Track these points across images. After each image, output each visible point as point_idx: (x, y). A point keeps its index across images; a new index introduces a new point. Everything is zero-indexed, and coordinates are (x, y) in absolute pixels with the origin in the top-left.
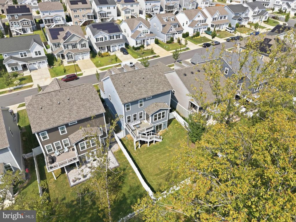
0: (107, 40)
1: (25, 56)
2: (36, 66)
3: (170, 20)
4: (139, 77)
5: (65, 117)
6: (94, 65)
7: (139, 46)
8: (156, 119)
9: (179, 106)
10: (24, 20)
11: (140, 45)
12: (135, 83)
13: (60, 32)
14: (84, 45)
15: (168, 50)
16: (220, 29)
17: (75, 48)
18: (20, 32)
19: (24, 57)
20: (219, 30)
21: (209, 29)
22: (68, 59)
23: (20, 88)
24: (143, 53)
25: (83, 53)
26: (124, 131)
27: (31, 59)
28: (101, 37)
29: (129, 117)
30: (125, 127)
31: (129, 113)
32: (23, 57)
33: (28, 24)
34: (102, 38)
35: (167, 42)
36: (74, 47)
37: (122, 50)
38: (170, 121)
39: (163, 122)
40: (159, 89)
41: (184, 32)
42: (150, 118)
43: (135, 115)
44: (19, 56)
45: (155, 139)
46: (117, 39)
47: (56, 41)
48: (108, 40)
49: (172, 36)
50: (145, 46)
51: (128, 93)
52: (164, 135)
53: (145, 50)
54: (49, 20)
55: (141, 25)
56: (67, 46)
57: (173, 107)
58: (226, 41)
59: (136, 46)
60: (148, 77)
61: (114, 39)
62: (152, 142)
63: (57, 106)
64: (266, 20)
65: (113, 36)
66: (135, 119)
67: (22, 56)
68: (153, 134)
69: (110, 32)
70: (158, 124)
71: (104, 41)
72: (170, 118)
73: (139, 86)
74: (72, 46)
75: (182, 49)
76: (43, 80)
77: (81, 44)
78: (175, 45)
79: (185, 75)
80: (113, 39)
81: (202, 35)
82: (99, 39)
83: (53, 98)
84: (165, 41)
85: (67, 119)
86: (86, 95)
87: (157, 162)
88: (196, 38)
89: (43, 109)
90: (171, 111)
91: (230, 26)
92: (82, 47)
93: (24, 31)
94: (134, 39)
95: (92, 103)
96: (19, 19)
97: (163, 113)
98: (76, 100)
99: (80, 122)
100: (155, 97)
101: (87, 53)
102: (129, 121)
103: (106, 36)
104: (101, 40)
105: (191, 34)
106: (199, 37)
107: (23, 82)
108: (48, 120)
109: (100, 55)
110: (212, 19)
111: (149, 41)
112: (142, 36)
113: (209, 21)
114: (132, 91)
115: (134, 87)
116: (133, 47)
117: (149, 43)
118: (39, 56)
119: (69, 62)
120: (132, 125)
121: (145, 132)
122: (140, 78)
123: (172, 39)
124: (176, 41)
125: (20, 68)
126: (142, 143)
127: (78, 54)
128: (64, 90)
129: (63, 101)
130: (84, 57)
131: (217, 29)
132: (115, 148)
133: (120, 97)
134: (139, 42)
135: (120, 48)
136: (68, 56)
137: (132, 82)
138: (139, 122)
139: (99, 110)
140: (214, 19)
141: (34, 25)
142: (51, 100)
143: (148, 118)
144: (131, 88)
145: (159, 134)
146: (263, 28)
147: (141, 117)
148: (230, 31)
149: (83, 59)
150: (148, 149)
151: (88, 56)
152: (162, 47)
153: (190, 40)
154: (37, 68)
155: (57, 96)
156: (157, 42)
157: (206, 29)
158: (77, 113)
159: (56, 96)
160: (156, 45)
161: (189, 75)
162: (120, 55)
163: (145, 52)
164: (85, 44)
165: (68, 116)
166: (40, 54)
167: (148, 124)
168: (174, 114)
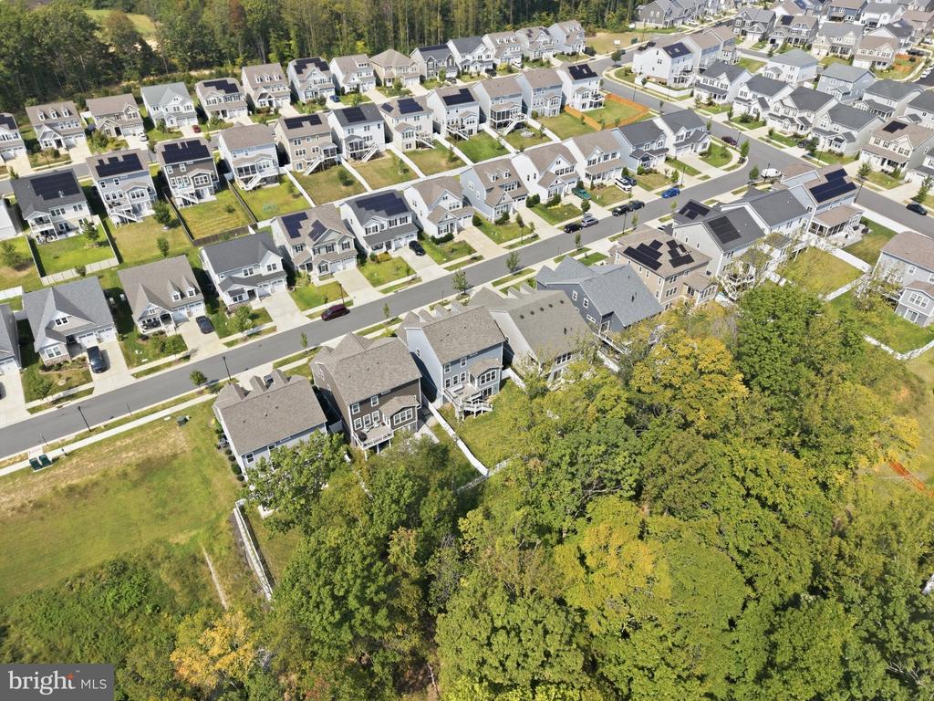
0: (384, 229)
1: (252, 273)
2: (268, 289)
3: (502, 177)
4: (460, 325)
5: (377, 386)
6: (367, 282)
7: (443, 235)
8: (483, 382)
9: (516, 360)
10: (200, 174)
11: (446, 233)
12: (454, 335)
13: (301, 222)
14: (348, 245)
15: (499, 241)
16: (604, 182)
17: (332, 252)
18: (191, 200)
19: (250, 276)
20: (602, 184)
21: (580, 185)
22: (320, 272)
23: (258, 334)
24: (453, 251)
25: (345, 258)
26: (442, 398)
27: (260, 278)
28: (374, 225)
29: (448, 381)
30: (443, 393)
31: (448, 376)
32: (248, 276)
33: (206, 181)
34: (377, 226)
35: (498, 223)
36: (330, 251)
37: (413, 245)
38: (503, 383)
39: (494, 384)
40: (486, 341)
41: (531, 195)
42: (476, 380)
43: (455, 378)
44: (242, 275)
45: (483, 409)
46: (402, 225)
47: (297, 241)
48: (386, 228)
49: (505, 210)
50: (455, 233)
51: (447, 350)
52: (494, 402)
53: (456, 244)
54: (246, 169)
55: (447, 195)
56: (318, 248)
57: (507, 362)
58: (610, 214)
59: (437, 237)
61: (396, 224)
62: (480, 412)
63: (366, 373)
64: (706, 149)
65: (396, 220)
66: (456, 382)
67: (245, 275)
68: (480, 402)
69: (389, 214)
70: (487, 387)
71: (379, 231)
72: (503, 378)
73: (461, 338)
74: (327, 249)
75: (524, 238)
76: (288, 315)
77: (342, 244)
78: (511, 228)
79: (522, 317)
80: (395, 227)
81: (565, 201)
82: (372, 229)
83: (359, 363)
84: (493, 219)
85: (379, 388)
86: (397, 355)
88: (553, 207)
90: (504, 369)
91: (625, 173)
92: (343, 249)
93: (199, 195)
94: (435, 223)
96: (188, 171)
97: (493, 373)
99: (394, 390)
100: (480, 352)
101: (352, 258)
102: (448, 385)
103: (383, 222)
105: (544, 200)
106: (559, 206)
107: (257, 321)
108: (360, 390)
109: (373, 260)
110: (587, 163)
111: (461, 222)
112: (450, 217)
113: (581, 168)
114: (452, 347)
115: (454, 340)
116: (433, 238)
117: (462, 225)
118: (273, 271)
119: (322, 278)
120: (452, 390)
121: (470, 400)
123: (506, 216)
124: (513, 219)
125: (246, 297)
126: (467, 413)
127: (337, 262)
128: (370, 352)
131: (596, 182)
132: (431, 421)
133: (438, 356)
134: (443, 227)
135: (409, 241)
136: (319, 266)
137: (450, 335)
138: (462, 387)
139: (413, 374)
140: (590, 163)
141: (216, 179)
142: (358, 366)
143: (472, 379)
144: (451, 343)
145: (488, 401)
146: (693, 172)
147: (463, 379)
148: (623, 186)
149: (344, 269)
150: (475, 421)
151: (353, 263)
152: (487, 233)
153: (542, 214)
154: (270, 292)
155: (364, 360)
156: (477, 222)
157: (575, 185)
158: (390, 380)
159: (362, 360)
160: (475, 228)
161: (527, 316)
162: (409, 256)
163: (455, 247)
164: (348, 242)
165: (380, 384)
166: (275, 268)
167: (474, 388)
168: (509, 372)
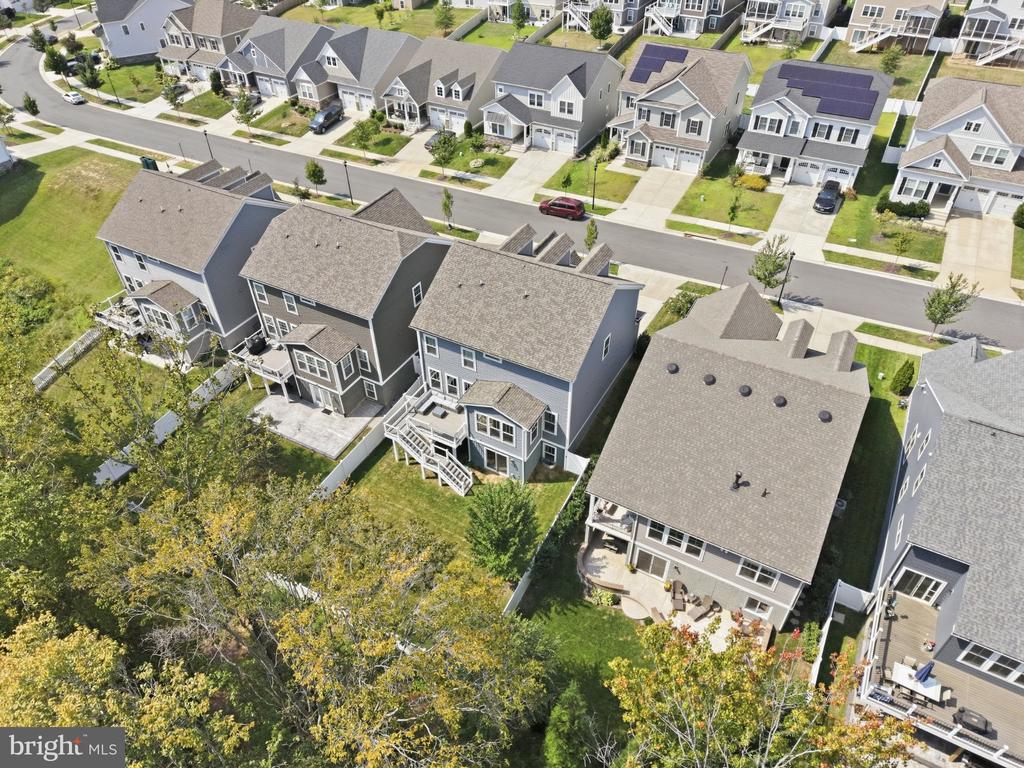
0: (797, 135)
1: (540, 104)
2: (549, 140)
4: (521, 285)
6: (676, 202)
7: (908, 199)
11: (916, 200)
12: (491, 295)
14: (696, 128)
17: (669, 128)
19: (536, 107)
22: (632, 152)
25: (685, 149)
27: (546, 117)
28: (777, 116)
32: (532, 106)
34: (780, 121)
36: (667, 124)
46: (842, 143)
51: (448, 309)
56: (649, 111)
59: (893, 197)
61: (828, 137)
65: (831, 127)
67: (531, 103)
71: (781, 134)
73: (494, 310)
74: (662, 119)
77: (689, 120)
80: (822, 140)
82: (769, 121)
92: (687, 132)
101: (698, 155)
103: (798, 120)
104: (771, 129)
107: (489, 169)
109: (732, 178)
115: (480, 304)
116: (884, 197)
118: (566, 116)
122: (519, 291)
125: (509, 133)
127: (667, 149)
130: (684, 164)
134: (916, 185)
135: (828, 179)
136: (633, 142)
137: (485, 288)
144: (469, 303)
149: (676, 168)
151: (694, 166)
154: (550, 146)
164: (701, 123)
166: (570, 112)
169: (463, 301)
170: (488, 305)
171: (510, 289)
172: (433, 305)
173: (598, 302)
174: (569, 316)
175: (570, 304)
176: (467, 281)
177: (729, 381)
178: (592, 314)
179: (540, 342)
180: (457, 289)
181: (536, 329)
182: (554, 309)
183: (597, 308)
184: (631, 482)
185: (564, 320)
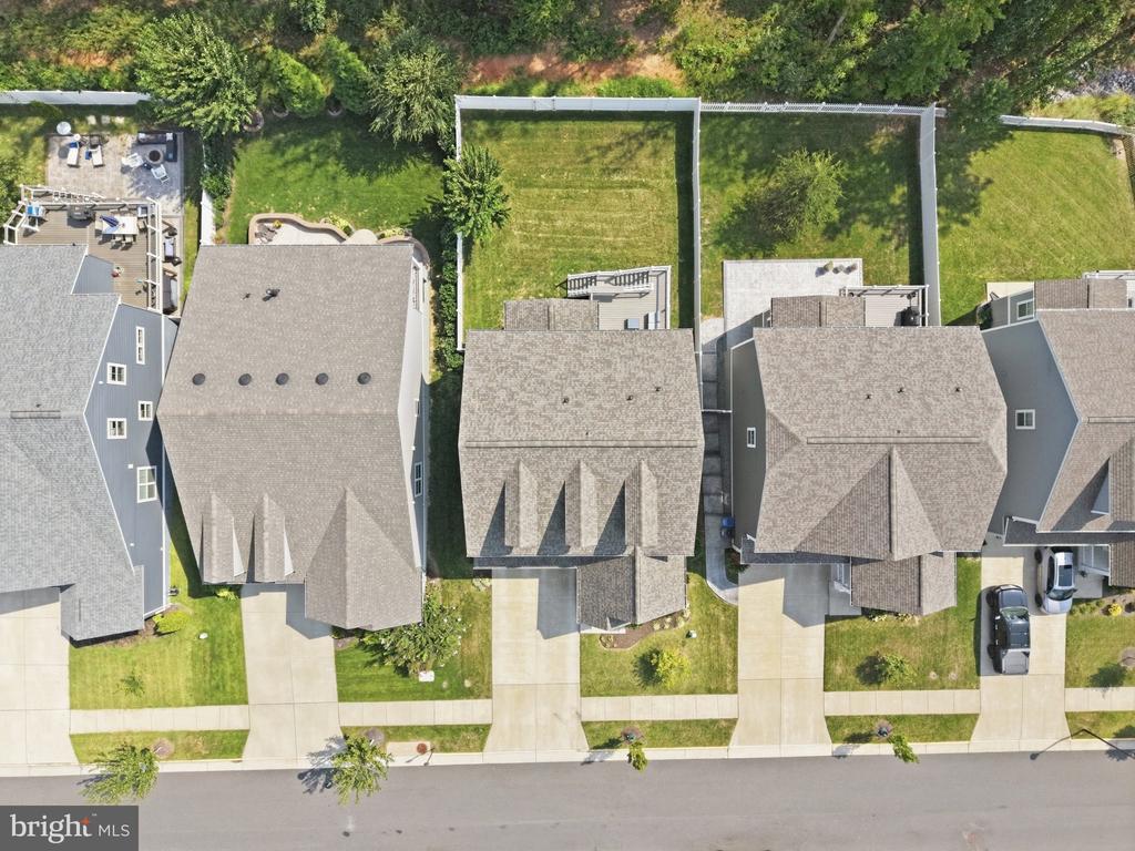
4: (580, 412)
5: (886, 345)
12: (611, 391)
40: (527, 346)
51: (657, 361)
60: (542, 402)
63: (910, 384)
73: (598, 376)
83: (922, 414)
85: (879, 337)
86: (806, 399)
87: (624, 217)
89: (953, 387)
95: (791, 365)
98: (844, 391)
108: (936, 350)
115: (619, 377)
122: (578, 404)
128: (883, 432)
129: (888, 397)
137: (623, 396)
139: (775, 340)
142: (927, 406)
144: (634, 374)
155: (907, 416)
159: (912, 419)
165: (876, 347)
169: (641, 374)
170: (609, 379)
171: (591, 404)
172: (679, 359)
173: (474, 418)
174: (502, 394)
175: (507, 407)
176: (653, 398)
177: (302, 383)
178: (476, 403)
179: (525, 359)
180: (660, 385)
181: (534, 369)
182: (522, 395)
183: (473, 412)
184: (373, 266)
185: (505, 388)
